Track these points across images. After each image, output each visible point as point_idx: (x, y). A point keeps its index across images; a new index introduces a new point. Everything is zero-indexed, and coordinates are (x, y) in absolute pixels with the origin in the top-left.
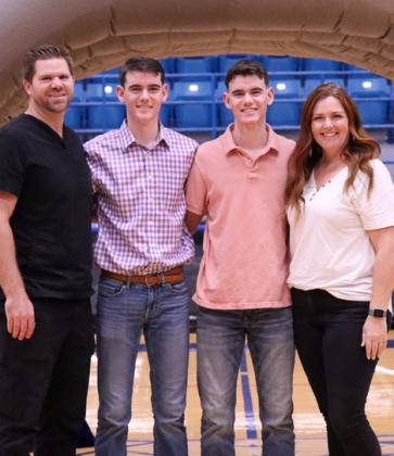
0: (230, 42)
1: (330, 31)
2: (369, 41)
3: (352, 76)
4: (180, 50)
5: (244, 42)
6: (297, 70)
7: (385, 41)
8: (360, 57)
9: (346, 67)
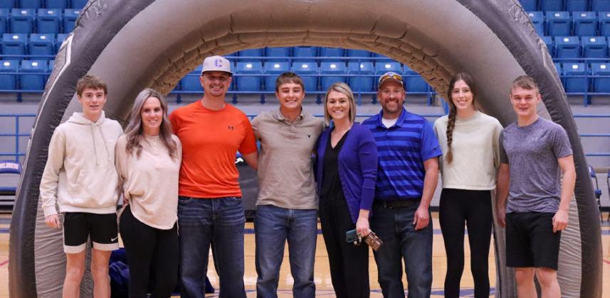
0: (304, 39)
1: (368, 33)
2: (393, 40)
3: (378, 61)
4: (272, 43)
5: (314, 39)
6: (343, 56)
7: (402, 40)
8: (387, 49)
9: (375, 55)
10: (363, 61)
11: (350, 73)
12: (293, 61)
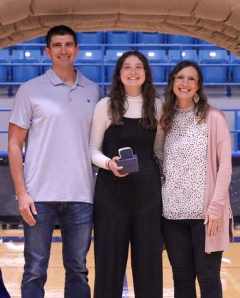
0: (116, 22)
1: (188, 15)
2: (215, 24)
3: (202, 48)
4: (79, 27)
5: (127, 22)
6: (163, 43)
7: (227, 23)
8: (209, 34)
9: (198, 41)
10: (185, 48)
11: (171, 62)
12: (107, 48)
